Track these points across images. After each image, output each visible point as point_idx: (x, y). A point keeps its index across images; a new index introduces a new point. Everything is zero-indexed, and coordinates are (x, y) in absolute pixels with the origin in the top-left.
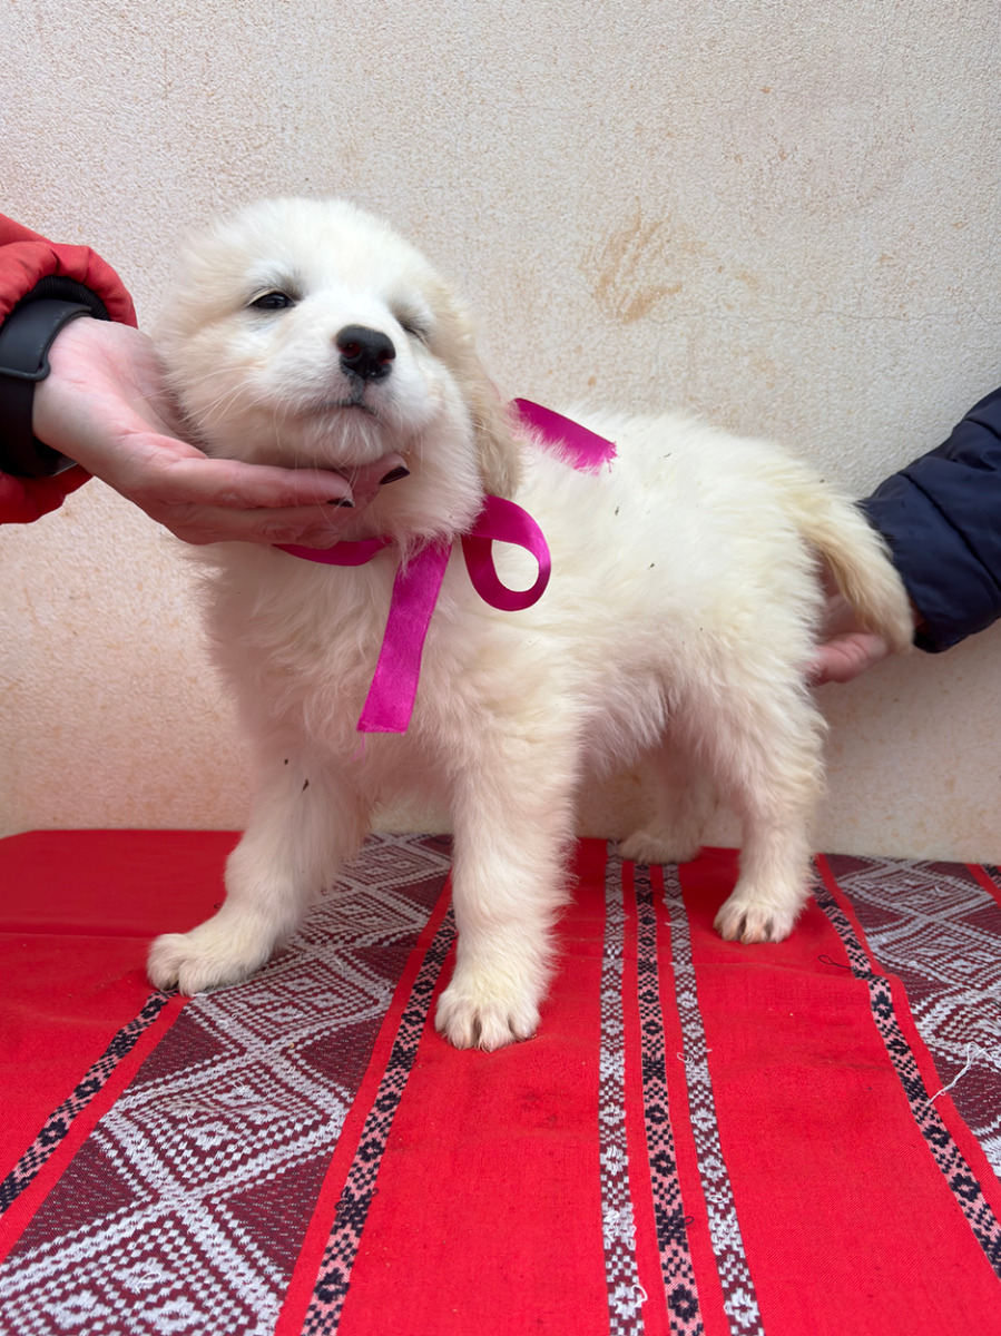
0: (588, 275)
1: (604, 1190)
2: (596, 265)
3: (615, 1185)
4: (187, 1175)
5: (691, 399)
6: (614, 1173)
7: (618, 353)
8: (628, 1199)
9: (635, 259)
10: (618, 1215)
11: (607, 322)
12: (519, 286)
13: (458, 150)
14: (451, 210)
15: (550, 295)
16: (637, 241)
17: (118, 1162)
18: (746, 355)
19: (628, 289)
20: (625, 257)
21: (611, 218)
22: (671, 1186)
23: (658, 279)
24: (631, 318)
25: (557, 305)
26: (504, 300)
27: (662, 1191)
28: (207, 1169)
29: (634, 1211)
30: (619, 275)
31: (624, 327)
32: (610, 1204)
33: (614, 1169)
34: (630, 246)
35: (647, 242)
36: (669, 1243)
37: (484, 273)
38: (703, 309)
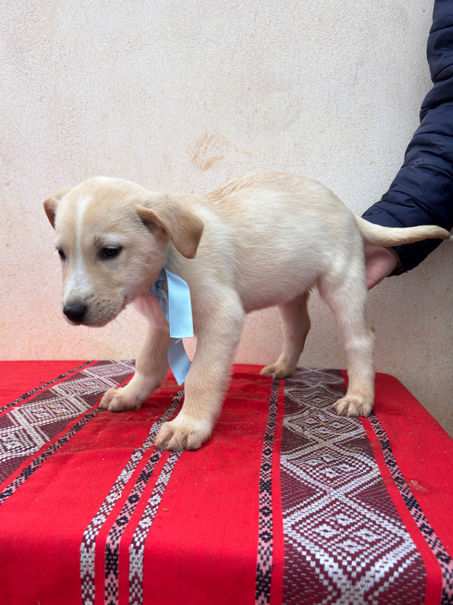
0: (189, 154)
2: (192, 151)
3: (132, 464)
6: (134, 461)
7: (202, 181)
8: (134, 468)
10: (127, 473)
11: (197, 171)
12: (165, 159)
16: (206, 142)
19: (204, 159)
20: (202, 148)
21: (197, 134)
22: (153, 465)
23: (214, 155)
24: (205, 169)
25: (179, 166)
26: (160, 164)
27: (148, 466)
29: (134, 473)
30: (200, 154)
31: (203, 172)
32: (126, 469)
35: (210, 142)
36: (140, 481)
37: (152, 155)
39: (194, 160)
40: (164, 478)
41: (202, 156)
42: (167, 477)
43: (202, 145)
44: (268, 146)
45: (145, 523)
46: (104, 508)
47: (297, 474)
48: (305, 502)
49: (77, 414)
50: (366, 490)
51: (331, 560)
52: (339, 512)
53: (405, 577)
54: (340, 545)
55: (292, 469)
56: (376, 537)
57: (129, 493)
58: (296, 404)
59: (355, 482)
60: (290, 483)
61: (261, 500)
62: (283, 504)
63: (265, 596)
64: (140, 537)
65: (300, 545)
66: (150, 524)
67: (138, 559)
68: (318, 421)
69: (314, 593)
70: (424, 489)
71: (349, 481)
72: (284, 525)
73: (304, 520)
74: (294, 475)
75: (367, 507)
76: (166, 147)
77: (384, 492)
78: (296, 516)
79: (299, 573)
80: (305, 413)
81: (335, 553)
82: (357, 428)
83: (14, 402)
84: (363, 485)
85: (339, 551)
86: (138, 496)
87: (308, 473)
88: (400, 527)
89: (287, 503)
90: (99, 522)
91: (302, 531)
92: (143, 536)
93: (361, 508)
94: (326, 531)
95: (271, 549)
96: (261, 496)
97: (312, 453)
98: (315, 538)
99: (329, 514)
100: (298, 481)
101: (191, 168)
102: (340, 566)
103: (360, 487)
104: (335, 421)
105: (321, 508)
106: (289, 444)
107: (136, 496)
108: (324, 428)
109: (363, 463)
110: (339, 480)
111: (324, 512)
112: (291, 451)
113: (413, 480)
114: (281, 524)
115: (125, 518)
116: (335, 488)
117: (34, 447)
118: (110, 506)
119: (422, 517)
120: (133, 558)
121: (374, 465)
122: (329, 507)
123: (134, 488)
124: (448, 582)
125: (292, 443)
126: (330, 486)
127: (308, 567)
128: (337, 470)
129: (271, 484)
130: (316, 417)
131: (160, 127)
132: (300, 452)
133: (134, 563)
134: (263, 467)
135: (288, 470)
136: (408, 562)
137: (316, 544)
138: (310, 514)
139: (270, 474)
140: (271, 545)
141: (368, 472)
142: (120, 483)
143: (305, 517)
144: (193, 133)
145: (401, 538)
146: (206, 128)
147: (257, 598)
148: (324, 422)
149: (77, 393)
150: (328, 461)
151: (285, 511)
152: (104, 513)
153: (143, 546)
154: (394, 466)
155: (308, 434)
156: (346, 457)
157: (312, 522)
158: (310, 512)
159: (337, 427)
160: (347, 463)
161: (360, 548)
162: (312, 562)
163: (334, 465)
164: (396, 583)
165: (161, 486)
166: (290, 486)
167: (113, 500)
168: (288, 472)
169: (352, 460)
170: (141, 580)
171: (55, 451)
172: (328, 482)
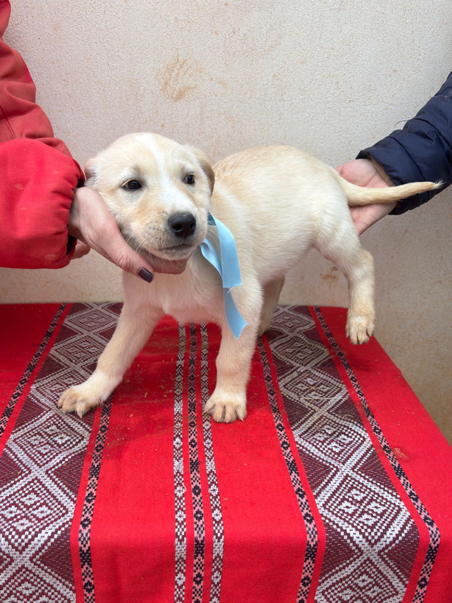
0: (159, 81)
1: (174, 454)
2: (162, 77)
3: (178, 452)
4: (39, 462)
5: (202, 132)
6: (178, 448)
7: (173, 114)
8: (181, 456)
9: (178, 74)
10: (178, 463)
11: (168, 101)
12: (131, 85)
13: (102, 27)
14: (101, 53)
15: (144, 90)
16: (178, 67)
17: (15, 460)
18: (223, 115)
19: (175, 88)
20: (173, 73)
21: (167, 57)
22: (195, 451)
23: (187, 83)
24: (177, 99)
25: (147, 94)
26: (125, 91)
27: (192, 453)
28: (45, 459)
29: (184, 461)
30: (171, 81)
31: (174, 103)
32: (176, 459)
33: (178, 446)
34: (175, 69)
35: (182, 67)
36: (193, 471)
37: (116, 80)
38: (206, 96)
39: (164, 89)
40: (210, 466)
41: (173, 84)
42: (212, 463)
43: (173, 70)
45: (217, 515)
46: (178, 504)
47: (311, 451)
48: (326, 481)
51: (358, 533)
52: (352, 487)
53: (406, 539)
54: (361, 519)
55: (306, 446)
56: (382, 508)
57: (190, 486)
58: (284, 363)
59: (356, 455)
60: (309, 461)
61: (293, 482)
62: (311, 484)
63: (312, 559)
64: (218, 529)
65: (334, 523)
66: (221, 516)
67: (220, 545)
68: (309, 387)
71: (351, 454)
72: (317, 505)
73: (330, 498)
74: (309, 453)
77: (378, 463)
78: (324, 495)
79: (336, 544)
81: (359, 527)
82: (341, 389)
84: (363, 457)
85: (361, 524)
86: (199, 487)
87: (319, 449)
88: (396, 497)
89: (313, 483)
90: (182, 519)
91: (331, 509)
92: (220, 528)
93: (366, 482)
94: (348, 507)
95: (315, 529)
96: (291, 478)
97: (314, 424)
98: (342, 515)
99: (346, 490)
101: (161, 98)
102: (364, 536)
103: (361, 459)
104: (322, 383)
105: (339, 485)
106: (293, 416)
107: (196, 487)
108: (314, 393)
109: (357, 433)
110: (343, 453)
111: (342, 488)
112: (298, 424)
113: (396, 447)
115: (199, 512)
116: (343, 464)
117: (82, 439)
118: (182, 501)
119: (409, 485)
120: (216, 545)
122: (344, 484)
123: (192, 479)
124: (433, 540)
125: (296, 415)
126: (339, 461)
127: (342, 539)
129: (295, 464)
130: (305, 383)
132: (305, 424)
134: (282, 446)
135: (303, 447)
136: (407, 528)
138: (333, 492)
139: (291, 453)
140: (315, 526)
142: (178, 475)
143: (330, 496)
145: (399, 507)
146: (177, 49)
147: (305, 561)
148: (313, 385)
150: (330, 433)
151: (314, 492)
153: (223, 537)
154: (379, 433)
159: (324, 391)
161: (374, 520)
162: (344, 536)
164: (400, 544)
165: (212, 474)
166: (309, 465)
167: (181, 494)
168: (304, 450)
170: (222, 558)
172: (336, 456)
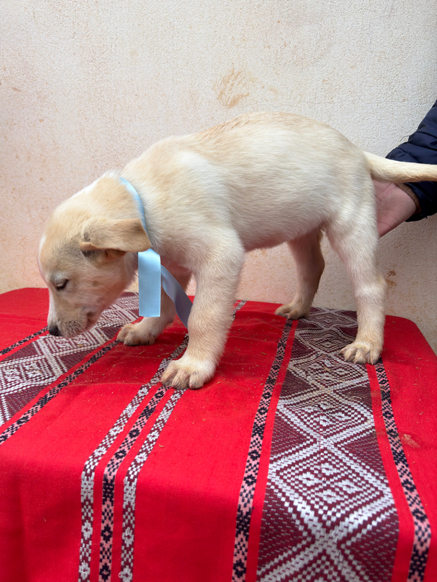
0: (215, 91)
2: (218, 88)
3: (138, 399)
8: (139, 403)
9: (232, 85)
10: (131, 408)
11: (222, 108)
16: (233, 79)
19: (229, 96)
20: (229, 84)
21: (223, 71)
22: (157, 401)
23: (240, 92)
24: (231, 106)
25: (205, 103)
26: (186, 101)
29: (138, 407)
30: (226, 91)
31: (229, 110)
32: (132, 404)
33: (141, 395)
34: (230, 80)
35: (236, 79)
36: (143, 416)
37: (179, 92)
39: (220, 97)
40: (165, 415)
41: (228, 93)
42: (167, 414)
43: (228, 82)
44: (296, 83)
45: (141, 458)
46: (106, 441)
47: (291, 420)
48: (294, 449)
49: (96, 346)
50: (357, 441)
51: (308, 508)
52: (326, 461)
53: (378, 530)
54: (320, 494)
55: (287, 415)
56: (356, 489)
58: (304, 347)
59: (347, 431)
60: (282, 428)
61: (252, 443)
62: (272, 449)
63: (245, 534)
64: (134, 471)
65: (280, 491)
66: (145, 459)
67: (132, 490)
68: (323, 367)
69: (290, 537)
70: (415, 444)
71: (341, 431)
72: (269, 470)
73: (290, 466)
74: (288, 421)
75: (354, 458)
76: (193, 84)
77: (375, 444)
78: (283, 462)
79: (277, 517)
80: (311, 357)
81: (312, 502)
82: (362, 375)
83: (40, 331)
84: (355, 435)
85: (317, 500)
86: (139, 431)
87: (302, 420)
88: (382, 481)
89: (276, 448)
90: (100, 454)
91: (285, 477)
92: (137, 470)
93: (347, 459)
94: (308, 479)
95: (253, 492)
96: (252, 440)
97: (311, 399)
98: (296, 485)
99: (315, 462)
100: (291, 427)
101: (217, 105)
102: (316, 514)
103: (352, 437)
104: (340, 367)
105: (309, 456)
106: (289, 389)
107: (137, 431)
108: (327, 374)
109: (359, 413)
110: (331, 428)
111: (311, 460)
112: (290, 396)
113: (407, 434)
114: (267, 469)
115: (123, 452)
116: (326, 437)
117: (52, 377)
118: (111, 439)
119: (407, 472)
120: (127, 490)
121: (370, 416)
122: (316, 456)
123: (136, 423)
124: (419, 539)
125: (292, 388)
126: (321, 435)
127: (285, 512)
128: (331, 418)
129: (263, 428)
130: (321, 363)
131: (187, 63)
132: (299, 397)
133: (128, 493)
134: (259, 411)
135: (283, 415)
137: (297, 491)
138: (296, 461)
139: (265, 418)
140: (253, 489)
141: (363, 422)
142: (124, 417)
143: (291, 464)
144: (220, 69)
145: (381, 492)
146: (233, 63)
147: (237, 536)
148: (329, 368)
149: (98, 325)
150: (325, 408)
151: (272, 457)
152: (106, 446)
153: (136, 479)
154: (390, 418)
155: (310, 380)
156: (343, 406)
157: (297, 469)
158: (297, 459)
159: (341, 374)
160: (343, 412)
161: (339, 498)
162: (289, 508)
163: (330, 413)
164: (368, 536)
165: (161, 422)
166: (281, 431)
167: (115, 434)
168: (283, 417)
169: (349, 409)
170: (133, 509)
171: (70, 382)
172: (321, 430)
